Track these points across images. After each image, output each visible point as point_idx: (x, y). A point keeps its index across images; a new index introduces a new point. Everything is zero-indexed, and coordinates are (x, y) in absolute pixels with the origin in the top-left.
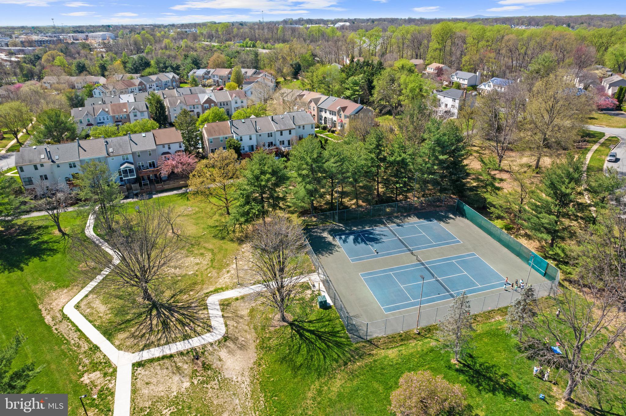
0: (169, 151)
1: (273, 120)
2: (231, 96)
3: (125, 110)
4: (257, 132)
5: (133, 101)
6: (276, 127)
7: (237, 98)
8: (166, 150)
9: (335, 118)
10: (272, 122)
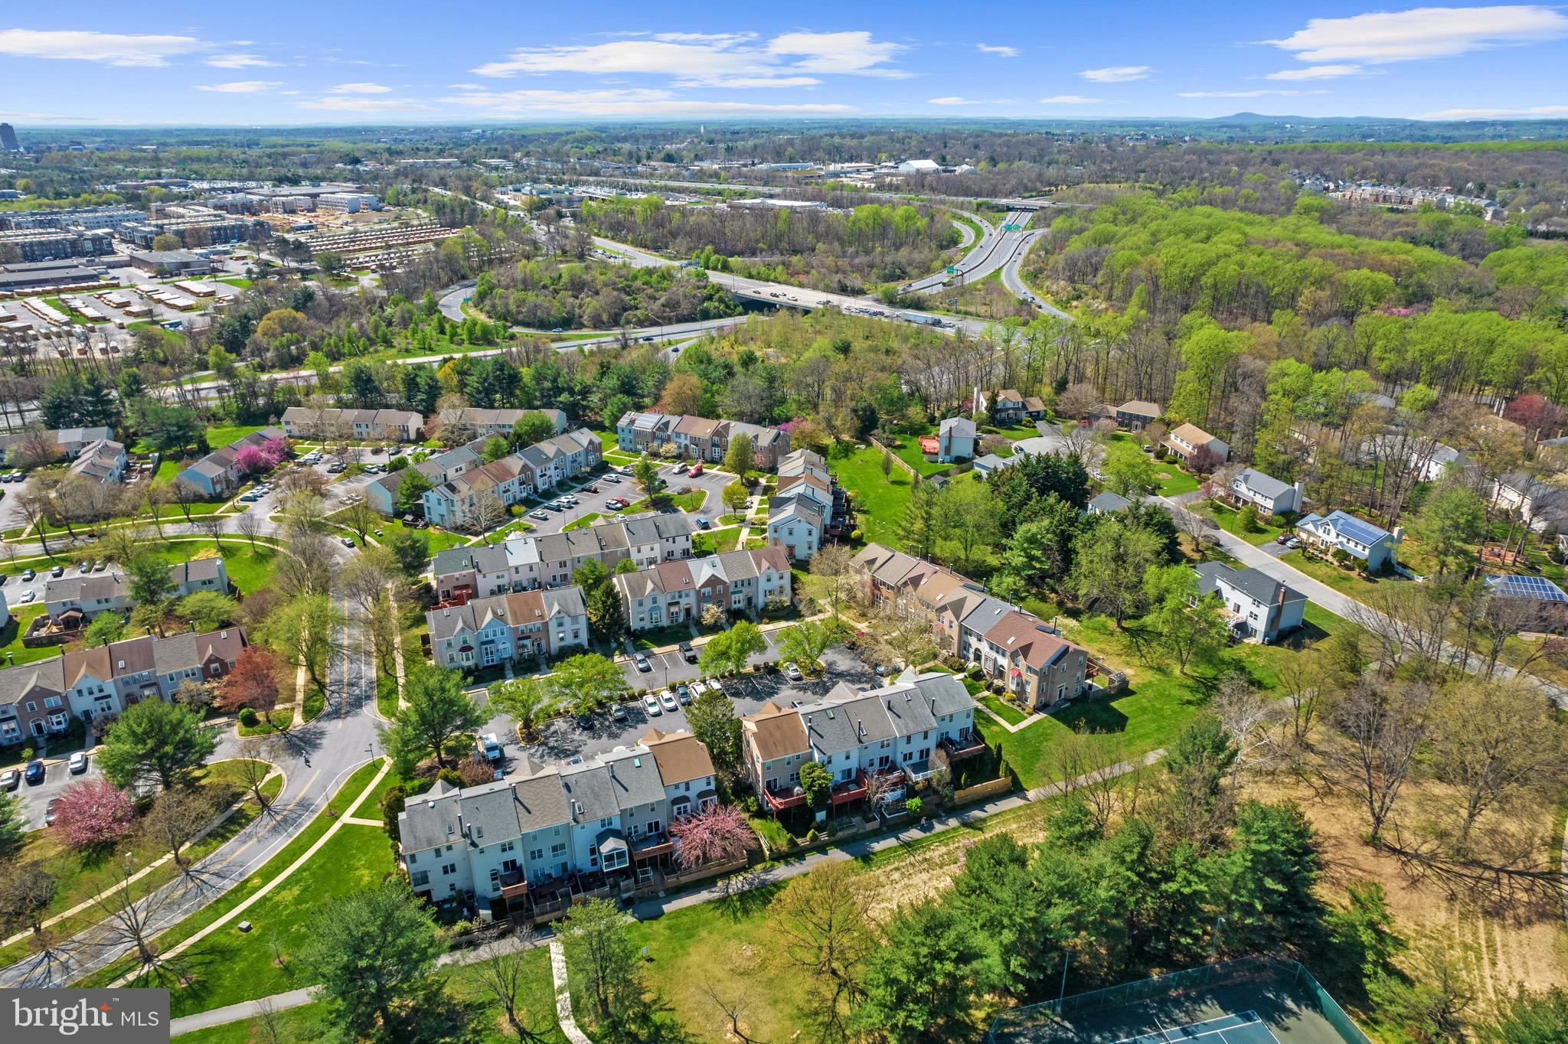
0: (687, 794)
1: (889, 708)
2: (759, 566)
3: (537, 612)
4: (860, 741)
5: (538, 560)
6: (899, 727)
7: (772, 570)
8: (681, 792)
9: (1004, 662)
10: (888, 713)
